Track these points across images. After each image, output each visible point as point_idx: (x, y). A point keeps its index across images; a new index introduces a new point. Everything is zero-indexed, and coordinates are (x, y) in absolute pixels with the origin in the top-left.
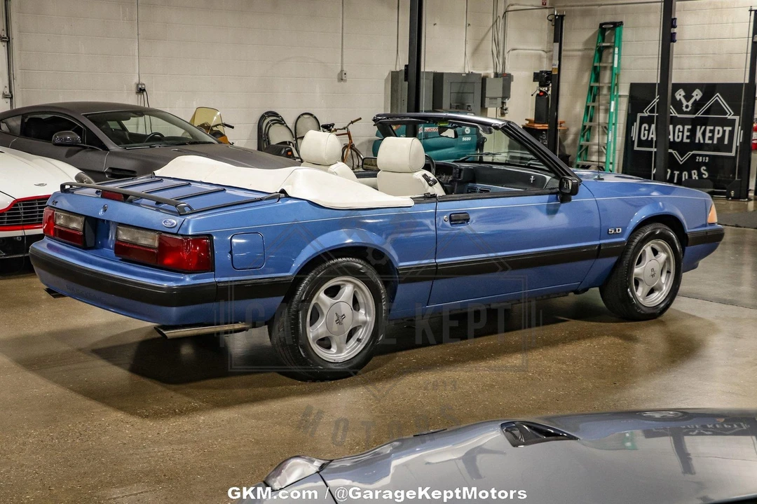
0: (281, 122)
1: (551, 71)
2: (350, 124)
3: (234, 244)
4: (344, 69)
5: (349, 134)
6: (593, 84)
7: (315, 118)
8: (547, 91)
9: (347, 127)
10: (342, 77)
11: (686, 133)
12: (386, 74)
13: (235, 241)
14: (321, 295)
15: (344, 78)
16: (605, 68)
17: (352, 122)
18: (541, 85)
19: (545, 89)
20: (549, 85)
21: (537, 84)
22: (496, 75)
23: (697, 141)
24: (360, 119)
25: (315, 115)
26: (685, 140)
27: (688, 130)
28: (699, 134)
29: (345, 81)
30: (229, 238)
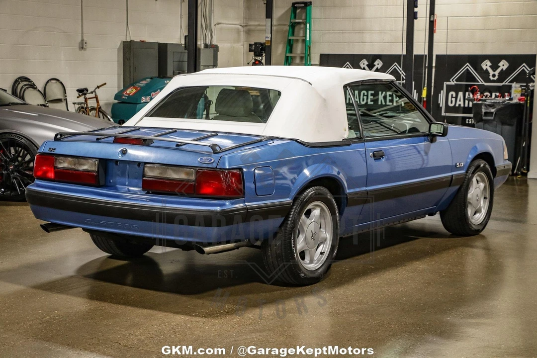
0: (33, 86)
1: (265, 43)
2: (96, 88)
3: (256, 174)
4: (85, 39)
5: (96, 97)
6: (288, 55)
7: (61, 83)
8: (262, 60)
9: (94, 91)
10: (82, 47)
11: (370, 97)
12: (118, 44)
13: (256, 171)
14: (303, 216)
15: (85, 47)
16: (297, 41)
17: (98, 87)
18: (256, 55)
19: (259, 58)
20: (262, 55)
21: (252, 53)
22: (206, 46)
23: (380, 103)
24: (105, 84)
25: (61, 80)
26: (370, 103)
27: (372, 95)
28: (381, 97)
29: (85, 49)
30: (253, 170)
